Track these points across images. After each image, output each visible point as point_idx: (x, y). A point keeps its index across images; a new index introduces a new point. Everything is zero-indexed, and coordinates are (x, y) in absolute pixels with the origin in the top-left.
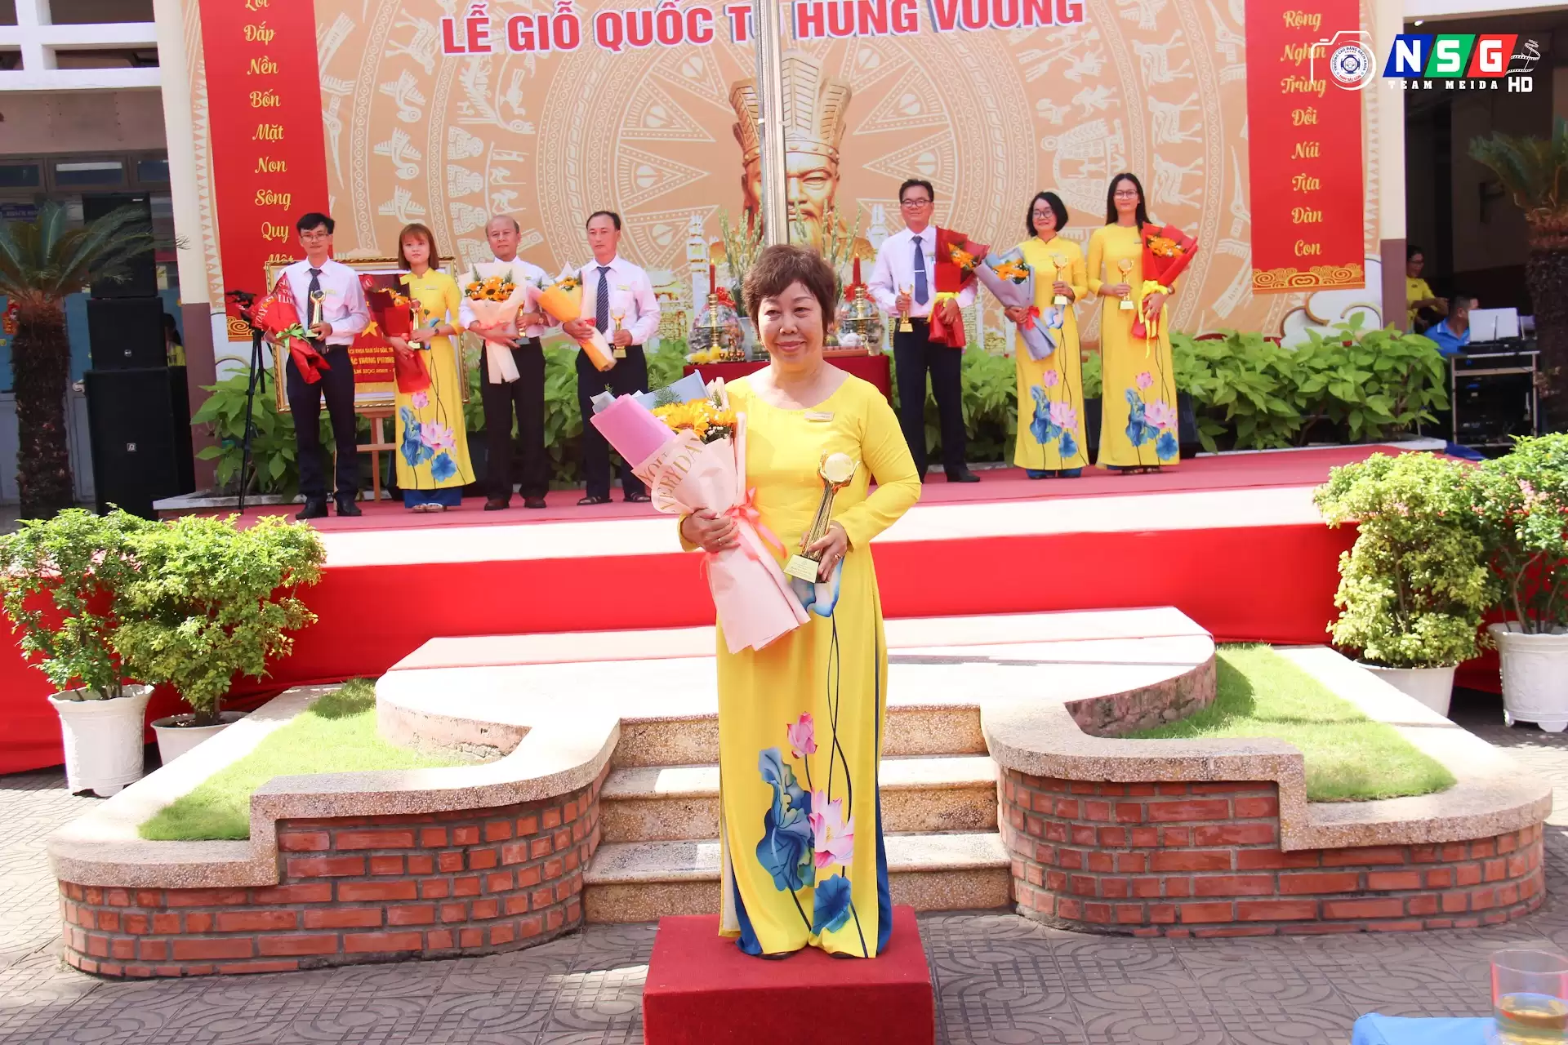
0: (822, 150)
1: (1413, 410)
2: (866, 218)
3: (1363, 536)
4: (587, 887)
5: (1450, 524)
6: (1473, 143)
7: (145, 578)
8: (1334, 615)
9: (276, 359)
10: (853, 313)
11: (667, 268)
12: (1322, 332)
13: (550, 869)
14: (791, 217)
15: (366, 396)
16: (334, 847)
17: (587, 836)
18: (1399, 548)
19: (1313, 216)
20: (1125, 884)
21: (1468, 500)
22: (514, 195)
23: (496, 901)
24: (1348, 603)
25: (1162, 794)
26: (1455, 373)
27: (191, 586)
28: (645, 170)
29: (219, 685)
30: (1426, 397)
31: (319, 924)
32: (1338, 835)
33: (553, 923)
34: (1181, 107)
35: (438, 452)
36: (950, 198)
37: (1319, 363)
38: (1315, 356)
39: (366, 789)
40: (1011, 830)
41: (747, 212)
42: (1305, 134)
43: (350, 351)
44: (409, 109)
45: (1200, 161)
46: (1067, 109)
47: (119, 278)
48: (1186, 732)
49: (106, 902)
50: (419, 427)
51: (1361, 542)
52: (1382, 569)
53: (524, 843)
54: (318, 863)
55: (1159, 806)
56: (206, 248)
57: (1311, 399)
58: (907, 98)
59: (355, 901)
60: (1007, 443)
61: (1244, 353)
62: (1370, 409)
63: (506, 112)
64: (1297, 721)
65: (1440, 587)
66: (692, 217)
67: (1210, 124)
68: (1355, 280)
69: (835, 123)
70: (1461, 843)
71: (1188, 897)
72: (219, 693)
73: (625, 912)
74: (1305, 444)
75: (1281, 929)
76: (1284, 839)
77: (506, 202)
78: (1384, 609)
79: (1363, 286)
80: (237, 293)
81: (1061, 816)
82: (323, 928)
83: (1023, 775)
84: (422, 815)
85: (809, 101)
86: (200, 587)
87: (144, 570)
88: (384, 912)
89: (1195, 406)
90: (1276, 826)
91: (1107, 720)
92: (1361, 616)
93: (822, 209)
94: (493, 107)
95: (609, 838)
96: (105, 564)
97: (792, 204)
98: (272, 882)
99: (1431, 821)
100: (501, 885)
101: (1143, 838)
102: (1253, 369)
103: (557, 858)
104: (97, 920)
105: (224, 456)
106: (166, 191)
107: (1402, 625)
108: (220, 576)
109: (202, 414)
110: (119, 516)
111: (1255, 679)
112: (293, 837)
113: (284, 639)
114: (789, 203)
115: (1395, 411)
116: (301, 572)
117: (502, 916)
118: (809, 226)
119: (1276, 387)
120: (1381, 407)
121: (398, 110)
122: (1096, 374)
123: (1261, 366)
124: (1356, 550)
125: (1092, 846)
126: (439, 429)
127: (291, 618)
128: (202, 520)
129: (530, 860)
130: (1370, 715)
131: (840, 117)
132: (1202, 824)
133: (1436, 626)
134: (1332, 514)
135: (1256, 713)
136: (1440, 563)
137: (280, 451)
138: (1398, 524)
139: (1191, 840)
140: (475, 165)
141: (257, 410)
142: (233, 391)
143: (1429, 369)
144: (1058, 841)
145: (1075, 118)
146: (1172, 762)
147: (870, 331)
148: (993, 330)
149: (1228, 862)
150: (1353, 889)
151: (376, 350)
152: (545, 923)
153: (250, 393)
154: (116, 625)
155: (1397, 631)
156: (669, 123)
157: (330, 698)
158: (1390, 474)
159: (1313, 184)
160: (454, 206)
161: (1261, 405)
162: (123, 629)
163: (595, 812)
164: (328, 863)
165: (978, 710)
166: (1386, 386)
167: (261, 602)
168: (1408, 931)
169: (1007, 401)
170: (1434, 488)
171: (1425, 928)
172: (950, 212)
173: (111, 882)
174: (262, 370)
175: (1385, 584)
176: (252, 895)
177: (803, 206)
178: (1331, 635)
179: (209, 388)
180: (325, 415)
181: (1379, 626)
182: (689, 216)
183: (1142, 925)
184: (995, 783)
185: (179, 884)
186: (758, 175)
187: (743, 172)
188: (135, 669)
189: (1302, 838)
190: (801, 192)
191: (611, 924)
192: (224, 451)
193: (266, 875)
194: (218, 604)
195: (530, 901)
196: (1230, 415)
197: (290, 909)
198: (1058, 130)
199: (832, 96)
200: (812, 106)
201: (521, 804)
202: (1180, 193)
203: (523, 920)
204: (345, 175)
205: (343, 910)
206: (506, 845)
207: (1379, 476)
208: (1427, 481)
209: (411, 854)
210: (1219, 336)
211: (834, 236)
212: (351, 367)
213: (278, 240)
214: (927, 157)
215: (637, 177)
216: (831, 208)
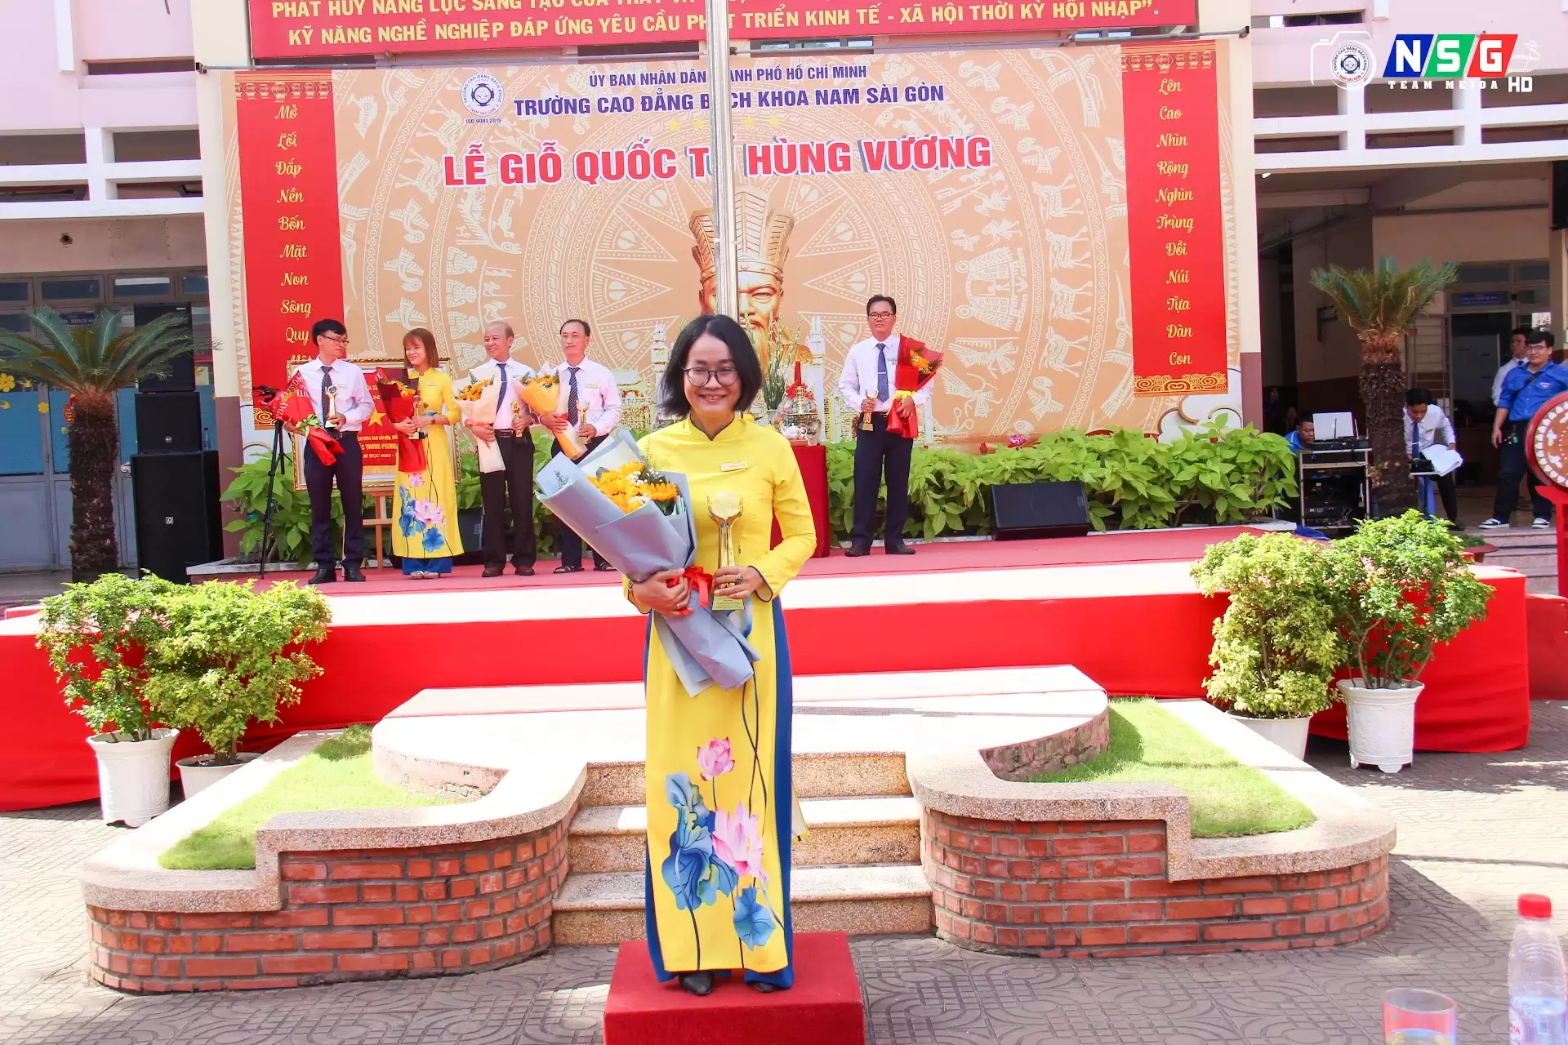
0: (769, 270)
1: (1269, 497)
2: (806, 330)
3: (1234, 604)
4: (556, 913)
5: (1306, 594)
6: (1314, 274)
7: (173, 635)
8: (1208, 672)
9: (295, 445)
10: (794, 409)
11: (633, 370)
12: (1194, 430)
13: (524, 897)
15: (372, 477)
16: (331, 877)
17: (556, 868)
18: (1265, 616)
19: (1185, 332)
20: (1032, 912)
21: (1321, 574)
22: (501, 305)
23: (474, 926)
24: (1221, 662)
25: (1065, 831)
26: (1302, 466)
27: (212, 642)
28: (616, 285)
29: (236, 730)
30: (1280, 486)
31: (316, 946)
32: (1217, 866)
33: (525, 944)
34: (1072, 240)
35: (429, 526)
37: (1191, 456)
38: (1187, 450)
39: (359, 825)
40: (931, 862)
42: (1177, 263)
43: (360, 439)
44: (414, 232)
45: (1090, 284)
46: (976, 238)
47: (162, 374)
48: (1083, 776)
49: (128, 925)
50: (413, 504)
51: (1232, 609)
52: (1248, 633)
53: (500, 874)
54: (317, 891)
55: (1063, 842)
56: (238, 349)
57: (1184, 488)
58: (841, 228)
59: (348, 926)
60: (926, 522)
61: (1127, 446)
62: (1233, 496)
63: (498, 234)
64: (1178, 765)
65: (1298, 649)
66: (657, 326)
67: (1097, 253)
68: (1220, 386)
69: (780, 247)
70: (1321, 873)
71: (1088, 922)
72: (236, 737)
73: (590, 935)
74: (1179, 525)
75: (1167, 950)
76: (1171, 871)
77: (496, 311)
78: (1251, 668)
79: (1226, 391)
80: (262, 388)
81: (976, 852)
82: (319, 950)
83: (943, 814)
84: (409, 848)
85: (758, 229)
86: (220, 643)
87: (172, 628)
88: (374, 934)
89: (1087, 492)
90: (1163, 859)
91: (1016, 765)
92: (1231, 673)
93: (768, 319)
94: (486, 231)
95: (576, 869)
96: (139, 622)
97: (743, 315)
98: (274, 908)
99: (1296, 854)
100: (480, 911)
101: (1047, 870)
102: (1136, 461)
103: (528, 887)
104: (119, 941)
105: (248, 529)
106: (205, 301)
107: (1266, 681)
108: (238, 633)
109: (230, 492)
110: (153, 580)
111: (1143, 730)
112: (294, 868)
113: (294, 689)
115: (1255, 498)
116: (310, 631)
117: (480, 939)
118: (757, 334)
119: (1156, 476)
120: (1243, 493)
121: (406, 232)
122: (1003, 464)
123: (1142, 458)
124: (1226, 616)
125: (1004, 878)
126: (432, 506)
127: (300, 671)
128: (223, 584)
129: (505, 889)
130: (1241, 762)
131: (784, 242)
132: (1100, 858)
133: (1295, 682)
134: (1207, 586)
135: (1145, 758)
136: (1297, 628)
137: (296, 524)
138: (1263, 595)
139: (1091, 872)
140: (469, 279)
141: (278, 489)
142: (257, 472)
143: (1281, 462)
144: (974, 873)
145: (982, 247)
146: (1074, 803)
147: (809, 424)
149: (1123, 891)
150: (1229, 914)
151: (382, 438)
152: (518, 947)
153: (271, 474)
154: (145, 676)
155: (1262, 687)
156: (637, 246)
157: (333, 742)
158: (1255, 551)
159: (1183, 305)
160: (451, 315)
161: (1142, 491)
162: (152, 680)
163: (564, 846)
164: (326, 891)
165: (903, 756)
166: (1247, 476)
167: (273, 656)
168: (1275, 950)
170: (1293, 563)
171: (1291, 948)
173: (132, 906)
174: (282, 454)
175: (1251, 645)
176: (257, 919)
177: (752, 317)
178: (1205, 690)
179: (237, 470)
180: (336, 493)
181: (1247, 682)
182: (653, 324)
183: (1046, 947)
184: (918, 821)
185: (192, 909)
186: (714, 291)
187: (700, 287)
188: (162, 715)
189: (1187, 870)
190: (750, 305)
191: (578, 947)
192: (249, 524)
193: (269, 901)
194: (236, 658)
195: (505, 926)
196: (1116, 500)
197: (291, 932)
198: (970, 256)
199: (780, 224)
200: (759, 232)
201: (497, 839)
202: (1073, 310)
203: (498, 943)
204: (359, 289)
205: (338, 935)
206: (483, 877)
207: (1246, 553)
208: (1287, 557)
209: (399, 883)
210: (1107, 433)
211: (779, 343)
212: (361, 453)
213: (299, 343)
214: (858, 277)
215: (609, 291)
216: (776, 319)
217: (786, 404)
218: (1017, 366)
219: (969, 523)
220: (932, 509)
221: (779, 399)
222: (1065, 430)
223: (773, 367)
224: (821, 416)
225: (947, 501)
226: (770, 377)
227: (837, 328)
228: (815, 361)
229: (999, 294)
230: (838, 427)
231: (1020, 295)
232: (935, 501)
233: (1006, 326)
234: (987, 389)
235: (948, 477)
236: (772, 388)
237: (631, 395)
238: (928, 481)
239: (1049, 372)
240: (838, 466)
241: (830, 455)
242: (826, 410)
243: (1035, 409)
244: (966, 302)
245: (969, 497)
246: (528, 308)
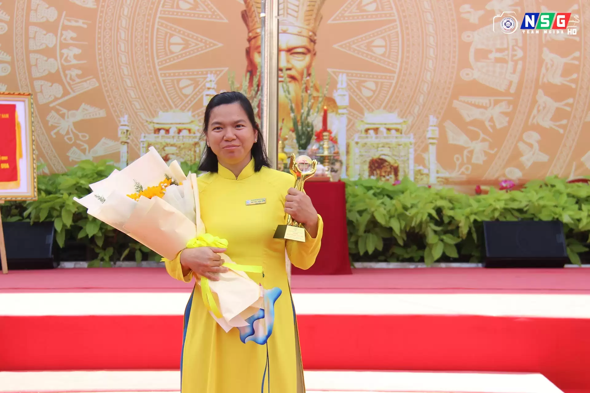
0: (305, 33)
2: (333, 85)
10: (320, 151)
11: (189, 110)
14: (280, 79)
22: (77, 51)
28: (176, 39)
36: (394, 72)
41: (248, 74)
60: (427, 249)
66: (209, 75)
69: (315, 14)
77: (72, 56)
89: (565, 230)
97: (282, 70)
114: (279, 70)
118: (292, 86)
122: (494, 203)
131: (318, 10)
140: (50, 27)
145: (486, 20)
147: (333, 164)
148: (421, 167)
156: (196, 6)
160: (33, 57)
169: (429, 219)
172: (394, 82)
177: (289, 72)
182: (207, 74)
186: (258, 49)
187: (247, 45)
190: (288, 61)
198: (474, 27)
200: (298, 1)
202: (561, 76)
211: (310, 95)
214: (379, 42)
215: (170, 44)
216: (309, 75)
217: (314, 146)
218: (510, 123)
219: (463, 252)
220: (432, 238)
221: (308, 143)
222: (549, 176)
223: (305, 115)
224: (343, 157)
225: (446, 232)
226: (302, 123)
227: (359, 85)
228: (340, 111)
229: (497, 60)
230: (357, 167)
231: (516, 62)
232: (435, 232)
233: (502, 88)
234: (484, 140)
235: (448, 213)
236: (303, 133)
237: (185, 133)
238: (430, 215)
239: (537, 128)
240: (355, 199)
241: (349, 190)
242: (348, 152)
243: (523, 159)
244: (470, 66)
245: (464, 231)
246: (100, 54)
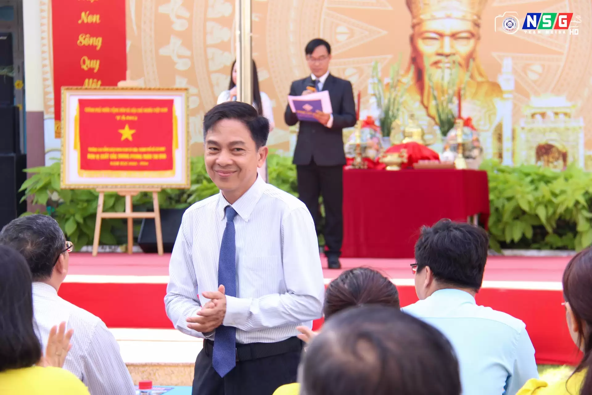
0: (469, 17)
28: (342, 29)
36: (562, 54)
41: (412, 61)
93: (466, 60)
97: (445, 56)
140: (225, 22)
160: (210, 51)
177: (453, 58)
182: (371, 62)
186: (421, 35)
190: (452, 47)
204: (139, 27)
211: (475, 80)
213: (91, 70)
215: (336, 34)
230: (524, 153)
246: (270, 46)
